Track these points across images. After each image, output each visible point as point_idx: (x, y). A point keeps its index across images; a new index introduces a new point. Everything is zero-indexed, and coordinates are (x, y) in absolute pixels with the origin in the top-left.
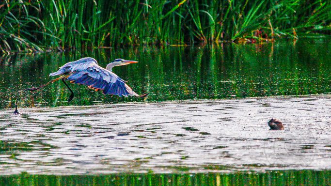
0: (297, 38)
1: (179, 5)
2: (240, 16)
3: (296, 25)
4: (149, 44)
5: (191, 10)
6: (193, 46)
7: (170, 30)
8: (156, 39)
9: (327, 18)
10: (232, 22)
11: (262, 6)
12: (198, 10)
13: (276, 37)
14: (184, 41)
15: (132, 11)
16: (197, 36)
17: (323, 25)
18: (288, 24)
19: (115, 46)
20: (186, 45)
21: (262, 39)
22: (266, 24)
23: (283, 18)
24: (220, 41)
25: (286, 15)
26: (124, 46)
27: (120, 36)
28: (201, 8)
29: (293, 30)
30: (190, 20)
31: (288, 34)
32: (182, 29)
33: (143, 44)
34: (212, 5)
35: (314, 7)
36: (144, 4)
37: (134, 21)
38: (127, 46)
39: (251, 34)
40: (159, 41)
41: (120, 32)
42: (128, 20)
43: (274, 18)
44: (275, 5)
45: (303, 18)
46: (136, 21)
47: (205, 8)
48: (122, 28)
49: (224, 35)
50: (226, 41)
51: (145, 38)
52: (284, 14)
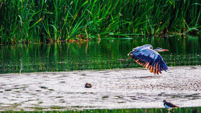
0: (100, 40)
1: (38, 22)
2: (70, 28)
3: (100, 33)
4: (22, 42)
5: (44, 24)
6: (45, 43)
7: (33, 36)
8: (26, 40)
9: (116, 29)
10: (66, 31)
11: (82, 22)
12: (48, 25)
13: (89, 39)
14: (41, 41)
15: (13, 25)
16: (47, 38)
17: (114, 33)
18: (95, 32)
19: (4, 43)
20: (42, 43)
21: (82, 40)
22: (84, 32)
23: (93, 29)
24: (60, 41)
25: (95, 27)
26: (8, 44)
27: (7, 38)
28: (49, 23)
29: (98, 35)
30: (44, 30)
31: (96, 37)
32: (39, 35)
33: (19, 42)
34: (55, 22)
35: (109, 23)
36: (20, 21)
37: (14, 30)
38: (10, 43)
39: (76, 37)
40: (27, 41)
41: (7, 36)
42: (11, 30)
43: (88, 29)
44: (89, 22)
45: (103, 29)
46: (15, 30)
47: (52, 24)
48: (8, 34)
49: (62, 38)
50: (63, 41)
51: (20, 39)
52: (94, 26)
